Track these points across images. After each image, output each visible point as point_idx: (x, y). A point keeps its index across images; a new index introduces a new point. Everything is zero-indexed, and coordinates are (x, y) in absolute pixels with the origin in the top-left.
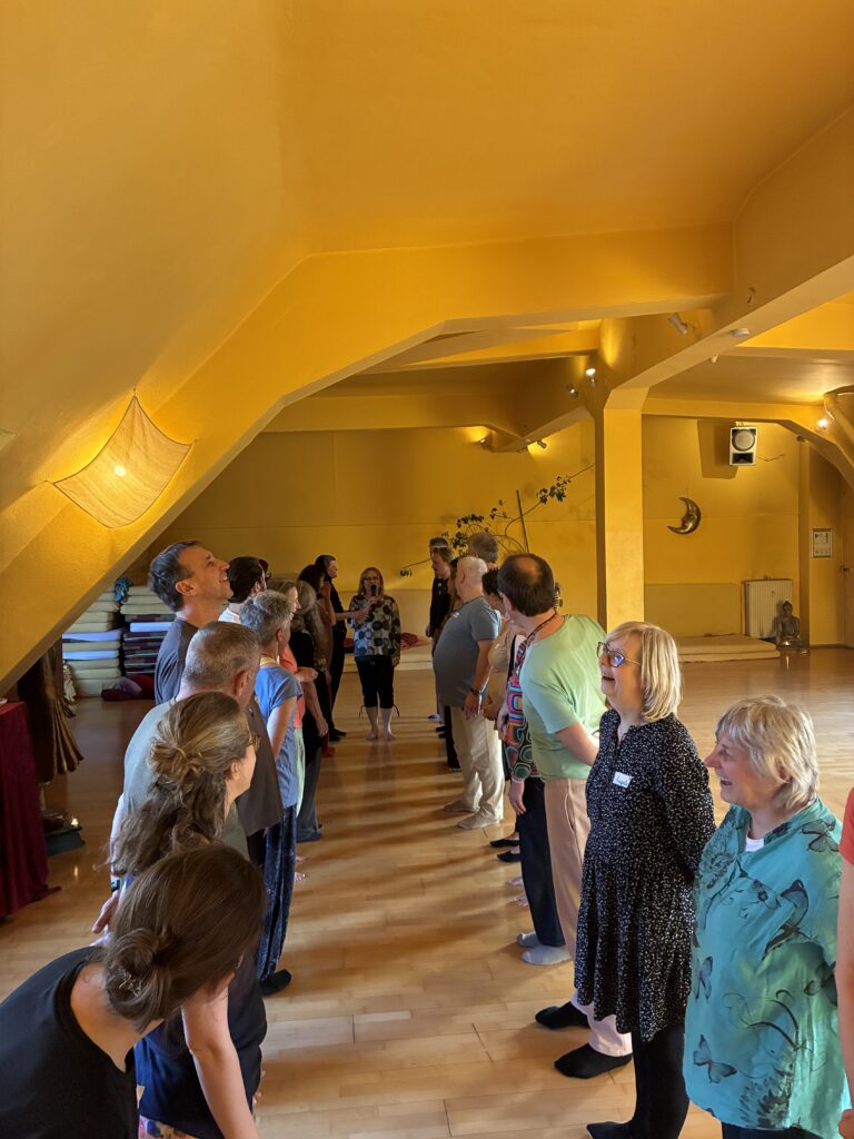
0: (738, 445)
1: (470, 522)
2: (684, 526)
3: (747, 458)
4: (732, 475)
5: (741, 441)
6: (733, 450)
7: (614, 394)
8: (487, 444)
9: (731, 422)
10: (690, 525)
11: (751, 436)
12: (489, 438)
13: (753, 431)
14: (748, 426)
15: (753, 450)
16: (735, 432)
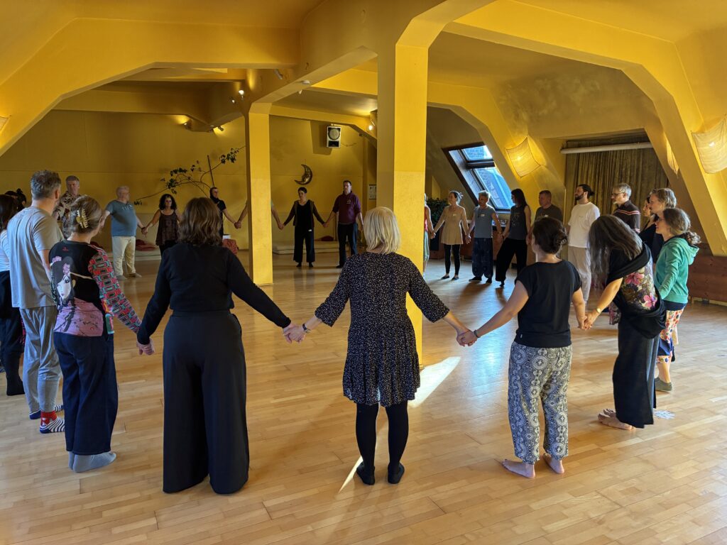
0: (332, 136)
1: (178, 173)
2: (303, 180)
3: (336, 144)
4: (329, 153)
5: (333, 135)
6: (329, 139)
7: (254, 105)
8: (189, 126)
9: (329, 124)
10: (307, 180)
11: (338, 131)
12: (189, 123)
13: (339, 129)
14: (336, 126)
15: (339, 140)
16: (330, 129)
